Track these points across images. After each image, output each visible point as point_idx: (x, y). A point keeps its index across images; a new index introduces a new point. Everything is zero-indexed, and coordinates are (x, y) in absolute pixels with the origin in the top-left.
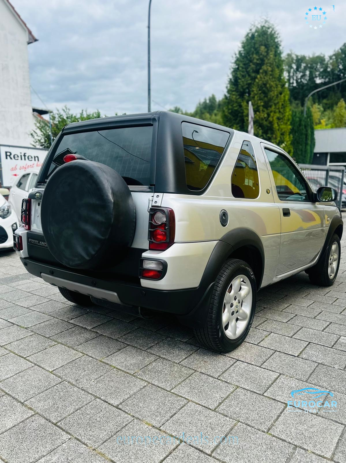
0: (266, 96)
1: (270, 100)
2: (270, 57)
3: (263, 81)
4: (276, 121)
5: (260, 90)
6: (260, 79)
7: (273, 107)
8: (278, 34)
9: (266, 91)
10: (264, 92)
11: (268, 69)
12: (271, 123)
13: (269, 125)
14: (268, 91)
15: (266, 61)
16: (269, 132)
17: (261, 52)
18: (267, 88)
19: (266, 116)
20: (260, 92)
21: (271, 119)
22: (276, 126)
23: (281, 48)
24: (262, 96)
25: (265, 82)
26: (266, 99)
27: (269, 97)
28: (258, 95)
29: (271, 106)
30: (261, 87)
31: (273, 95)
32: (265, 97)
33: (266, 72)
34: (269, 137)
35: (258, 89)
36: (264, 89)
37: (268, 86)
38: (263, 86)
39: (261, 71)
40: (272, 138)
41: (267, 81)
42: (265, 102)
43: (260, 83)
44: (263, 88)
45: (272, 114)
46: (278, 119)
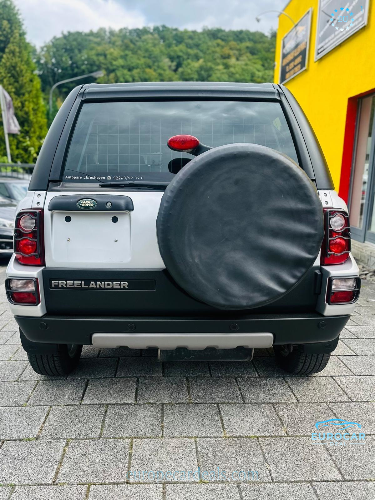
0: (17, 81)
1: (22, 87)
2: (16, 36)
3: (11, 63)
4: (31, 112)
5: (8, 73)
6: (7, 59)
7: (27, 95)
8: (18, 10)
9: (16, 74)
10: (13, 76)
11: (15, 49)
12: (27, 113)
13: (25, 116)
14: (18, 75)
15: (12, 39)
16: (26, 124)
17: (3, 27)
18: (17, 72)
19: (20, 105)
20: (9, 75)
21: (26, 109)
22: (32, 117)
23: (24, 27)
24: (12, 80)
25: (13, 65)
26: (16, 84)
27: (20, 82)
28: (7, 79)
29: (24, 94)
30: (9, 69)
31: (25, 81)
32: (15, 82)
33: (13, 53)
34: (26, 130)
35: (6, 72)
36: (13, 72)
37: (18, 69)
38: (12, 68)
39: (7, 50)
40: (30, 132)
41: (16, 63)
42: (16, 88)
43: (8, 64)
44: (11, 70)
45: (27, 103)
46: (34, 110)
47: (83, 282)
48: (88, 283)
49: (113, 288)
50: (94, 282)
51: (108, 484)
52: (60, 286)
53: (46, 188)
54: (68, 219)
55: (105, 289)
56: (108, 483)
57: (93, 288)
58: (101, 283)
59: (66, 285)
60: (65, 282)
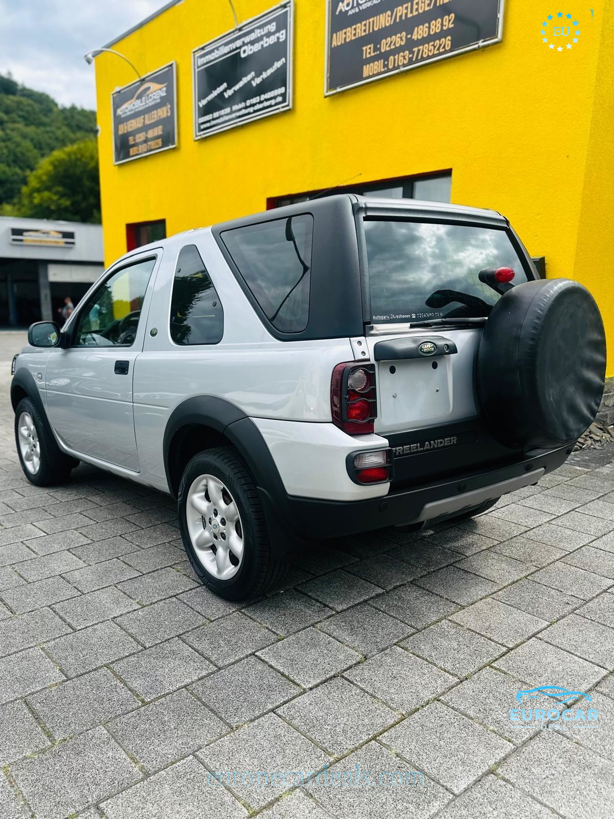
47: (418, 444)
48: (422, 445)
49: (444, 447)
50: (428, 443)
51: (499, 658)
52: (397, 454)
53: (363, 333)
54: (393, 370)
55: (438, 448)
56: (497, 657)
57: (427, 450)
58: (435, 442)
59: (403, 451)
60: (401, 448)
